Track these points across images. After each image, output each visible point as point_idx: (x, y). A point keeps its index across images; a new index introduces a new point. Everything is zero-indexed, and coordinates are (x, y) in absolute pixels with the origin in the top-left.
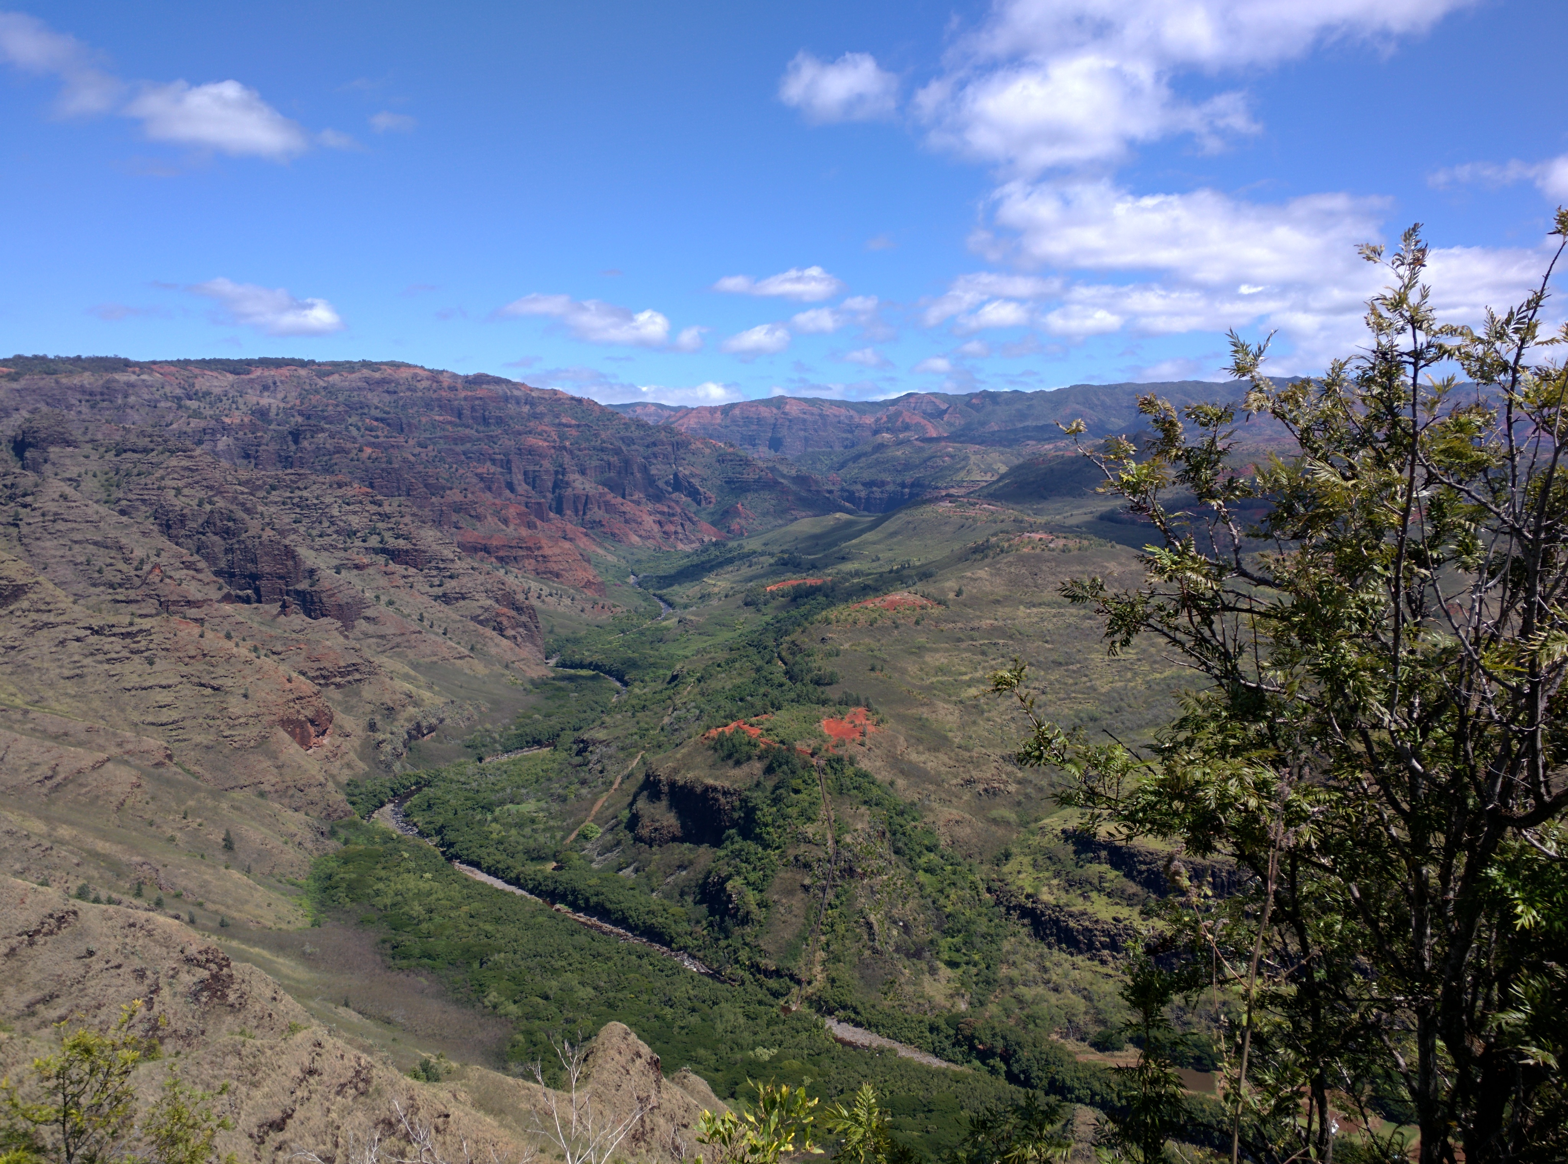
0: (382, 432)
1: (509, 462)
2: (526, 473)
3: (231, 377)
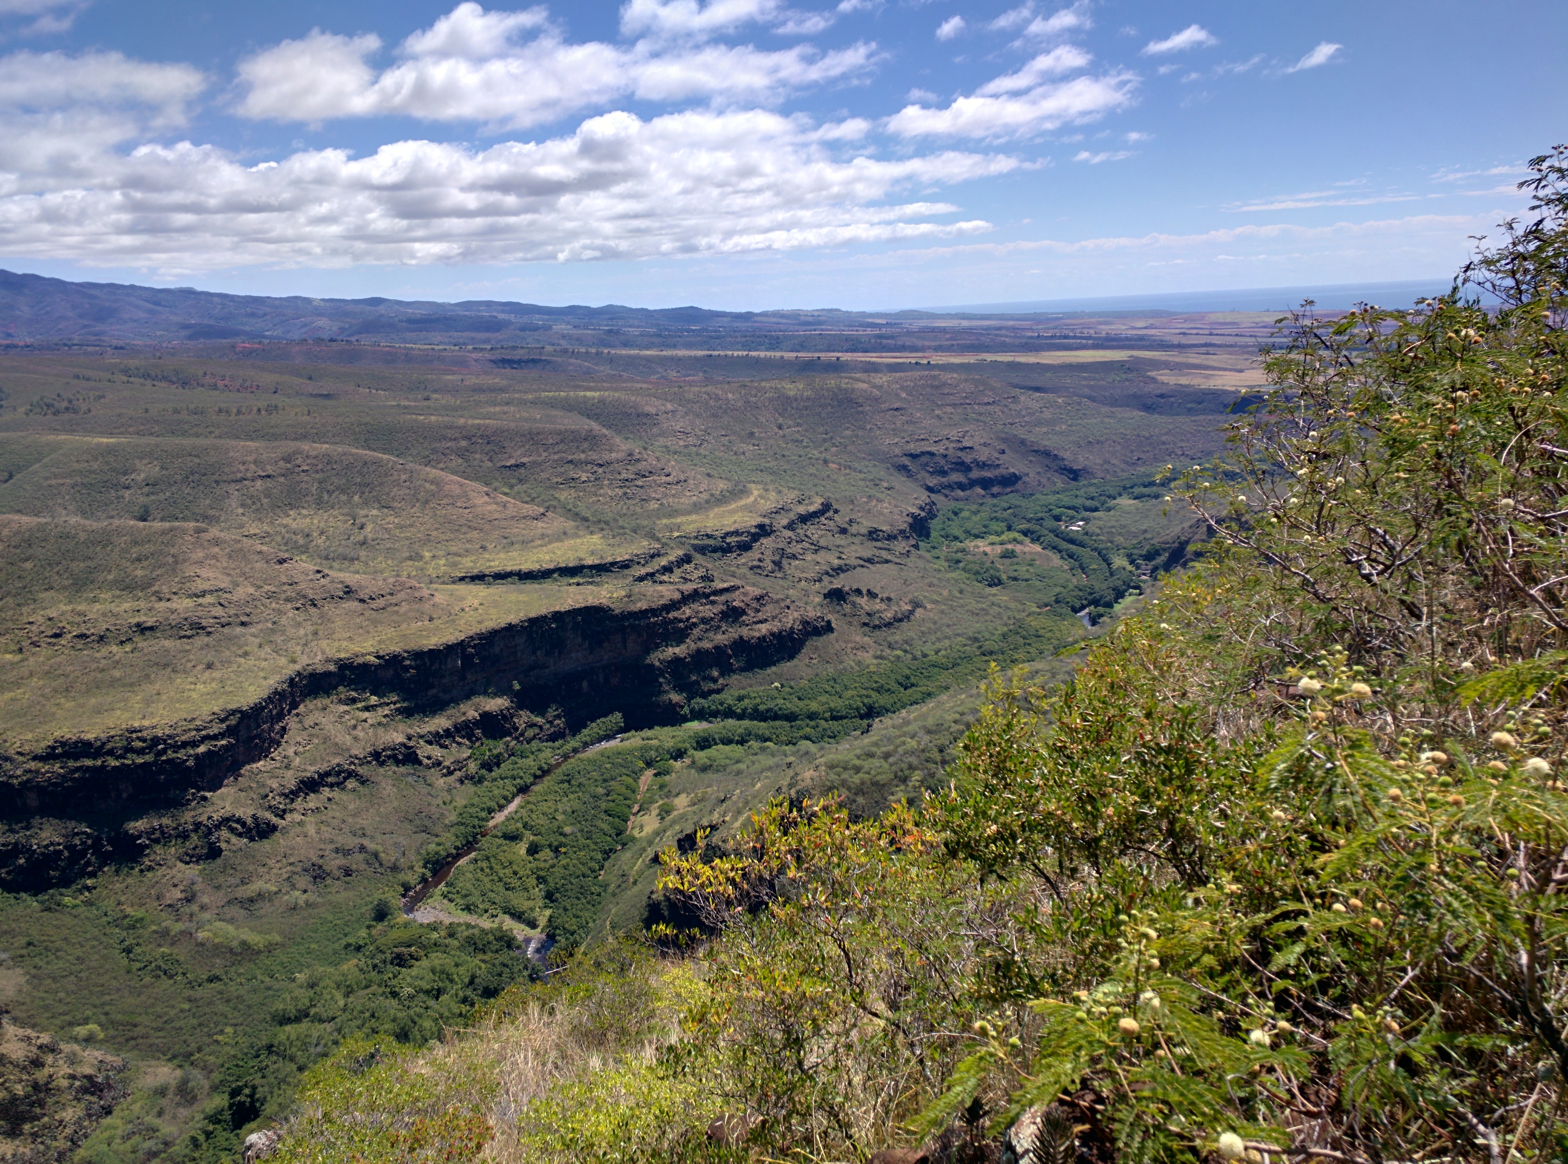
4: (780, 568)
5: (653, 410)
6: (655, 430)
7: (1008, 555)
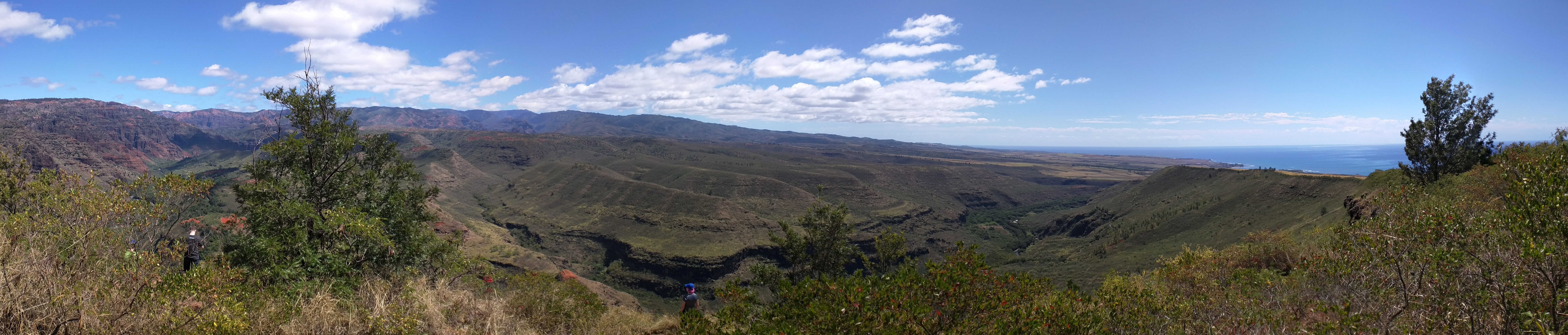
0: (80, 120)
1: (120, 130)
2: (125, 134)
3: (36, 104)
4: (912, 230)
5: (874, 173)
6: (874, 180)
7: (992, 229)
